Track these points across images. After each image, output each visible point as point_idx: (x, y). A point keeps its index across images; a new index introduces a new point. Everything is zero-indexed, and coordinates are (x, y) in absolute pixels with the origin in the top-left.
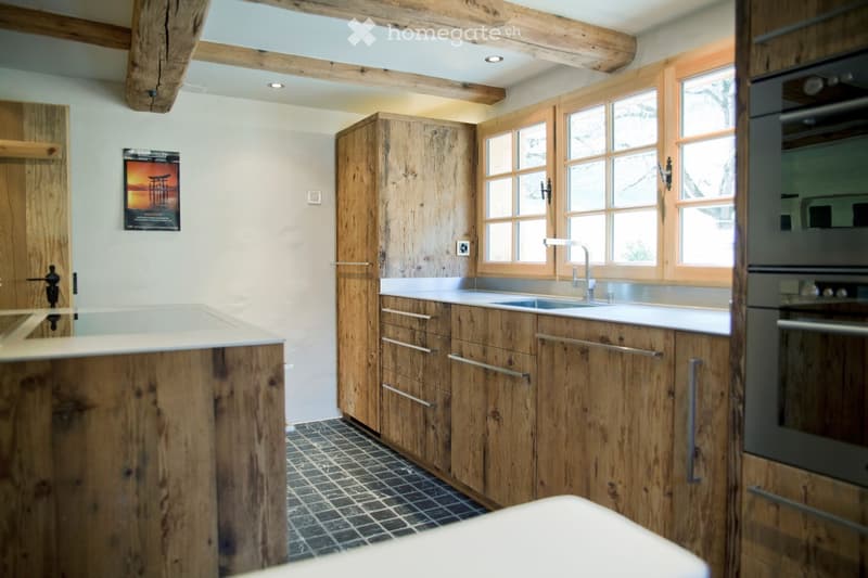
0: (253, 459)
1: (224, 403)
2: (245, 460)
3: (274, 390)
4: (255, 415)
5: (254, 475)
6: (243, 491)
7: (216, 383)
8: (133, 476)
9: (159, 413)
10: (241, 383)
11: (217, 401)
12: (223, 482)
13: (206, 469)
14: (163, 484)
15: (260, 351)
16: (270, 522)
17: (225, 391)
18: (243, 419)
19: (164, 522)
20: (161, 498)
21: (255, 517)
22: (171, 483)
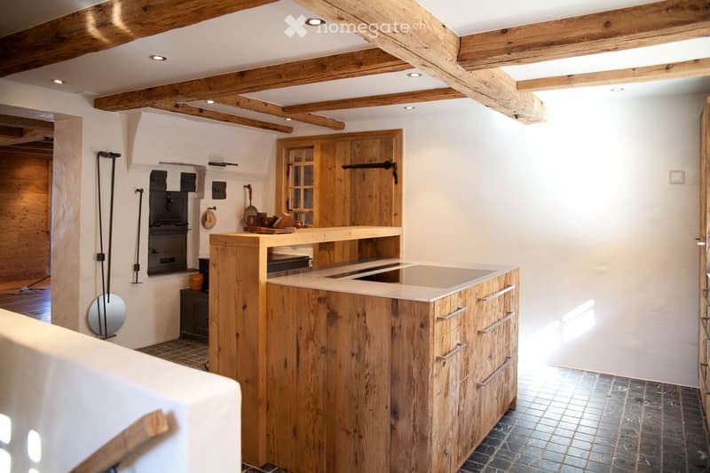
0: (410, 369)
1: (396, 330)
2: (406, 368)
3: (423, 330)
4: (412, 343)
5: (411, 379)
6: (404, 386)
7: (393, 319)
8: (355, 357)
9: (366, 328)
10: (405, 321)
11: (393, 329)
12: (394, 377)
13: (386, 365)
14: (367, 366)
15: (416, 304)
16: (418, 410)
17: (397, 325)
18: (406, 344)
19: (366, 387)
20: (366, 373)
21: (410, 404)
22: (371, 366)
